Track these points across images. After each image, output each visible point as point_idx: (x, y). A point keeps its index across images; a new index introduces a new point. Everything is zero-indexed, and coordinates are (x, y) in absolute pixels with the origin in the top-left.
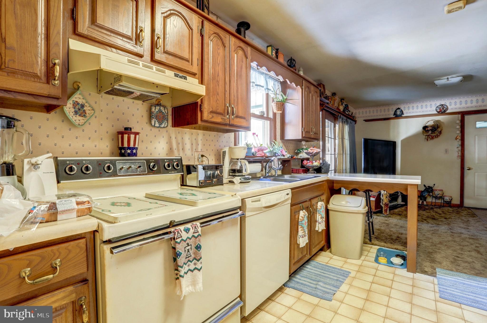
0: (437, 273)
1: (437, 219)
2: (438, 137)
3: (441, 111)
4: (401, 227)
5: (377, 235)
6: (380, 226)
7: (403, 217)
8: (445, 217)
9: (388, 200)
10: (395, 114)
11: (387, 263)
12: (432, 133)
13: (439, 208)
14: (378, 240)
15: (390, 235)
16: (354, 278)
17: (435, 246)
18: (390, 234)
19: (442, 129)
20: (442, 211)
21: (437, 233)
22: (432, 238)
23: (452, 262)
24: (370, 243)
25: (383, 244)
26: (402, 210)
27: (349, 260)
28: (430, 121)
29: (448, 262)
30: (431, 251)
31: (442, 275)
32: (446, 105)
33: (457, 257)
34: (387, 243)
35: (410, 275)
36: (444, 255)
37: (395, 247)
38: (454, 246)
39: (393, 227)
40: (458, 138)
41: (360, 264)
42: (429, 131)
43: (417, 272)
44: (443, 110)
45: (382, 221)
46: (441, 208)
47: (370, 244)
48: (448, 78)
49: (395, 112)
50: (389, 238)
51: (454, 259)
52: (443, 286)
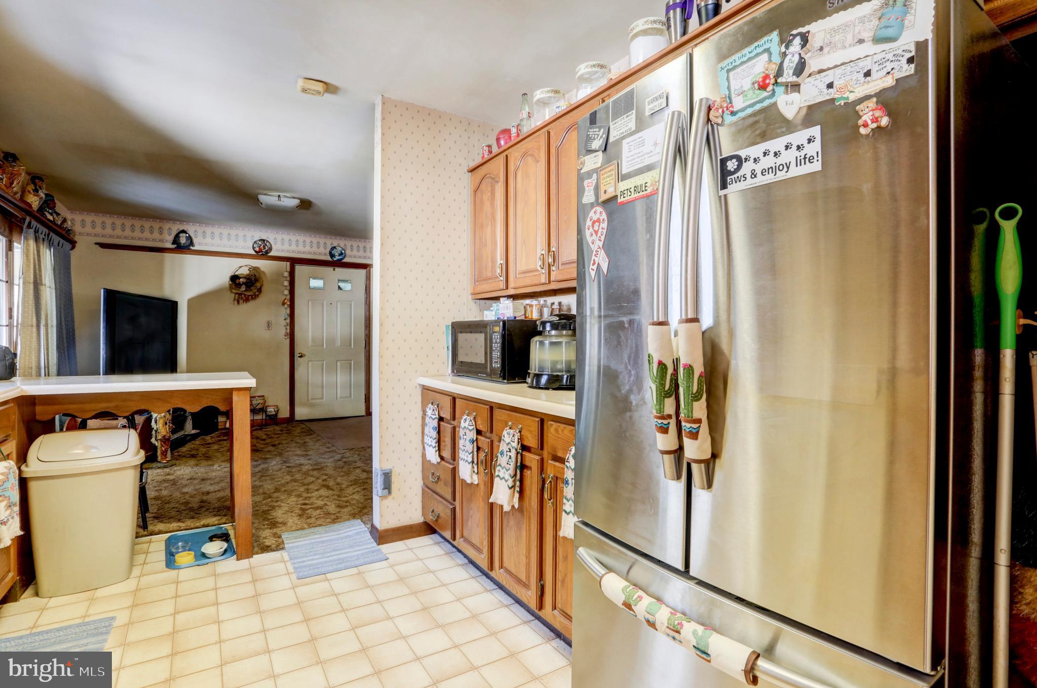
0: (285, 542)
1: (261, 451)
2: (255, 298)
3: (260, 251)
4: (203, 480)
5: (155, 511)
6: (156, 490)
7: (201, 460)
8: (271, 444)
9: (170, 429)
10: (176, 241)
11: (195, 561)
12: (246, 291)
13: (261, 429)
14: (162, 522)
15: (185, 503)
16: (130, 623)
17: (270, 497)
18: (184, 501)
19: (263, 285)
20: (266, 435)
21: (266, 474)
22: (262, 485)
23: (300, 515)
24: (145, 533)
25: (175, 525)
26: (196, 446)
27: (100, 593)
28: (242, 267)
29: (294, 518)
30: (267, 509)
31: (293, 541)
32: (269, 242)
33: (305, 504)
34: (183, 520)
35: (245, 563)
36: (287, 509)
37: (202, 523)
38: (296, 488)
39: (186, 485)
40: (285, 303)
41: (134, 588)
42: (242, 285)
43: (254, 554)
44: (264, 250)
45: (160, 478)
46: (263, 428)
47: (146, 536)
48: (279, 196)
49: (175, 238)
50: (184, 510)
51: (301, 509)
52: (298, 558)
